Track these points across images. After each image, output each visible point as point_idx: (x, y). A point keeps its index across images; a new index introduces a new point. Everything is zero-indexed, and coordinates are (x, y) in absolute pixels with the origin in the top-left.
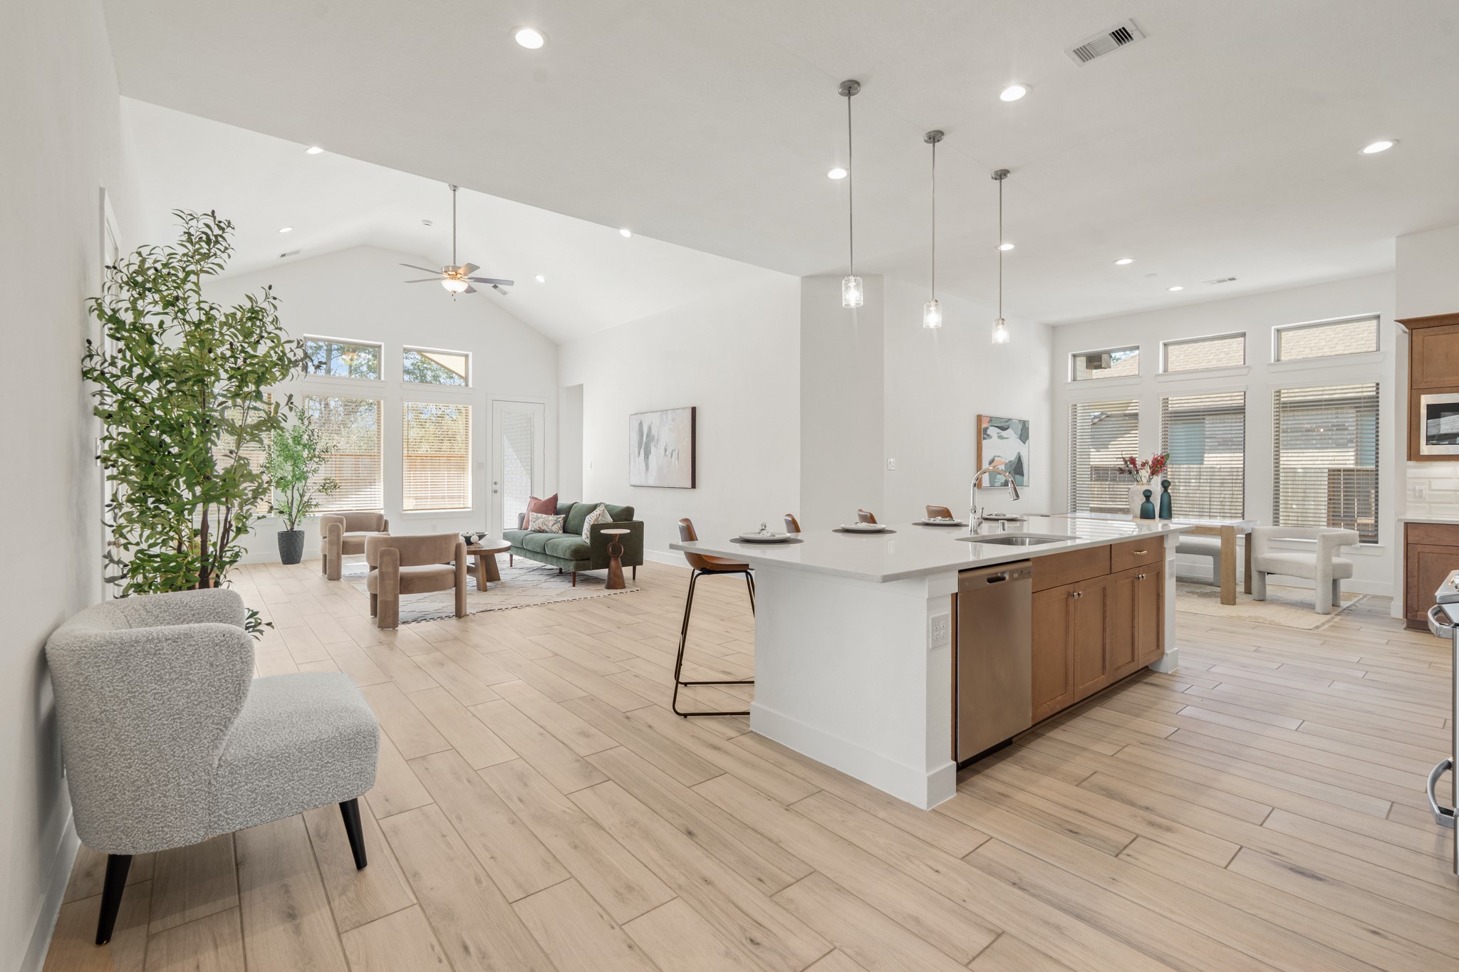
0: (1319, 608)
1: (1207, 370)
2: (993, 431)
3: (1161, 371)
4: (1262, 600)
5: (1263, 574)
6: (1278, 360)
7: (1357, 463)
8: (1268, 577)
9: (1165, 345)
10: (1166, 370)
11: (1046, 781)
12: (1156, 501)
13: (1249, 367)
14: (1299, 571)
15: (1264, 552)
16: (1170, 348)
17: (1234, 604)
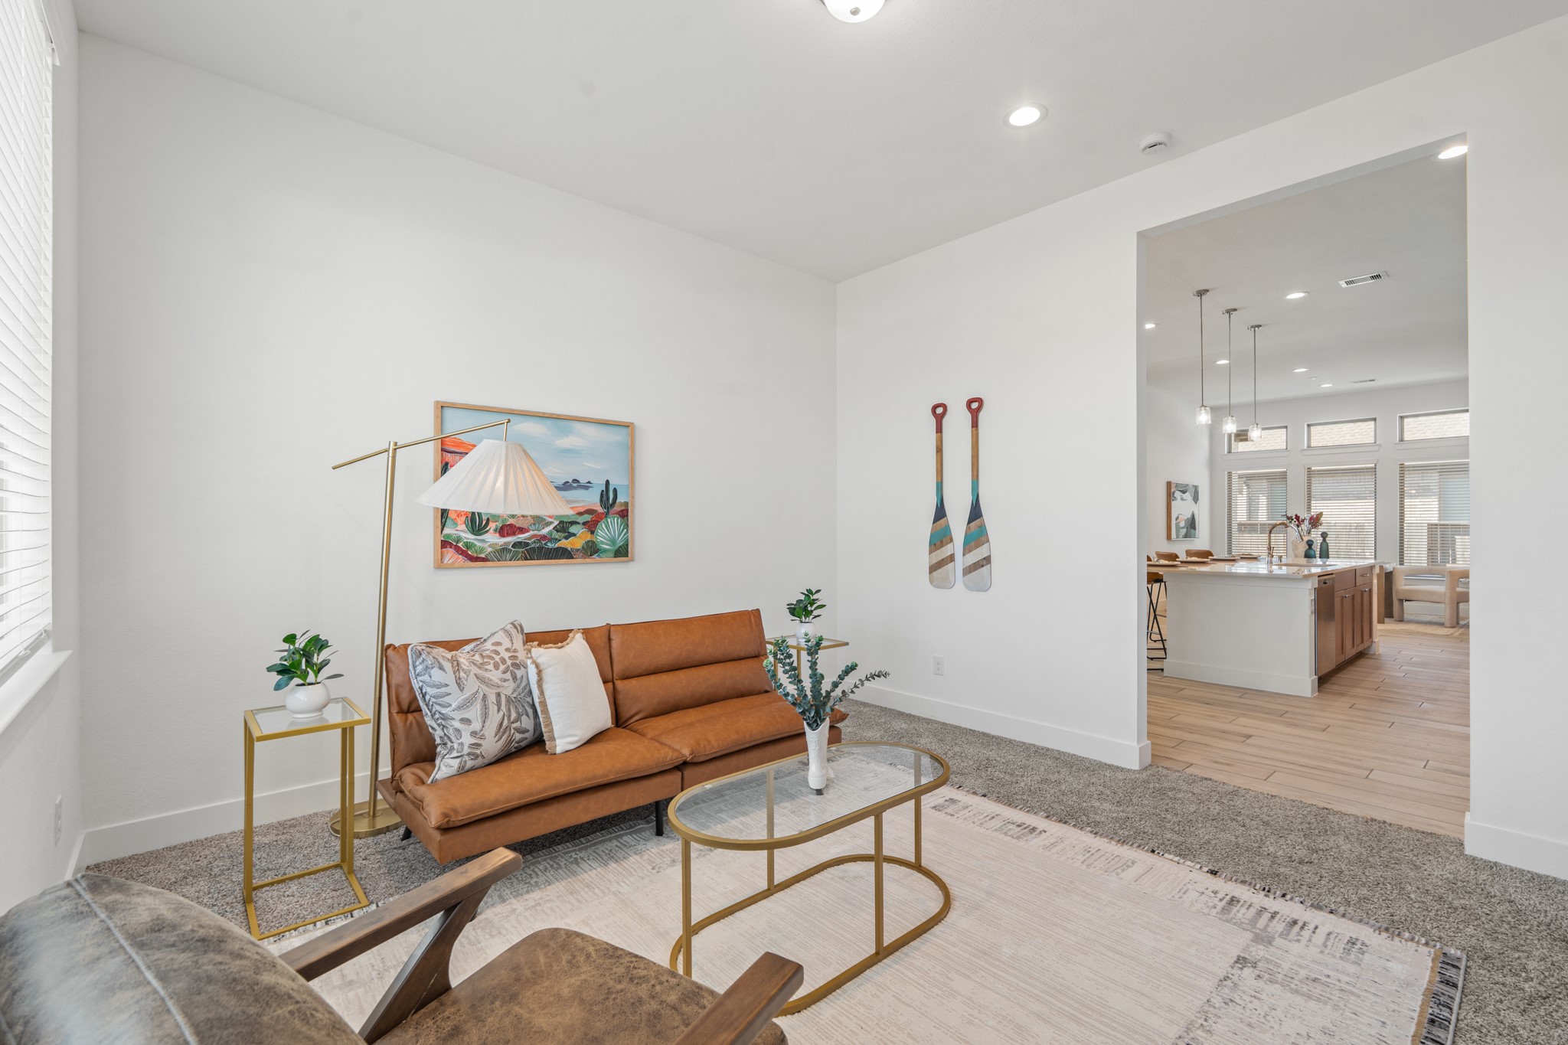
0: (1447, 624)
1: (1342, 447)
2: (1178, 494)
3: (1305, 447)
4: (1401, 620)
5: (1401, 601)
6: (1402, 440)
7: (1440, 520)
8: (1406, 604)
9: (1309, 426)
10: (1309, 446)
11: (1356, 689)
12: (1317, 548)
13: (1380, 445)
14: (1432, 599)
15: (1401, 585)
16: (1313, 428)
17: (1384, 623)
